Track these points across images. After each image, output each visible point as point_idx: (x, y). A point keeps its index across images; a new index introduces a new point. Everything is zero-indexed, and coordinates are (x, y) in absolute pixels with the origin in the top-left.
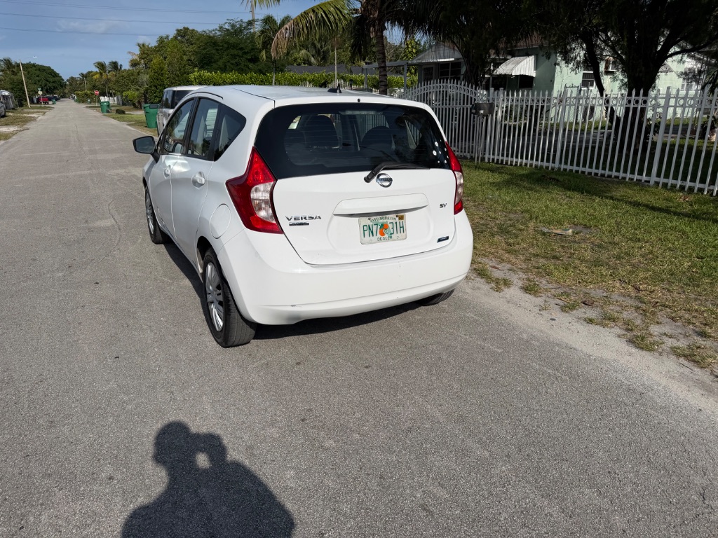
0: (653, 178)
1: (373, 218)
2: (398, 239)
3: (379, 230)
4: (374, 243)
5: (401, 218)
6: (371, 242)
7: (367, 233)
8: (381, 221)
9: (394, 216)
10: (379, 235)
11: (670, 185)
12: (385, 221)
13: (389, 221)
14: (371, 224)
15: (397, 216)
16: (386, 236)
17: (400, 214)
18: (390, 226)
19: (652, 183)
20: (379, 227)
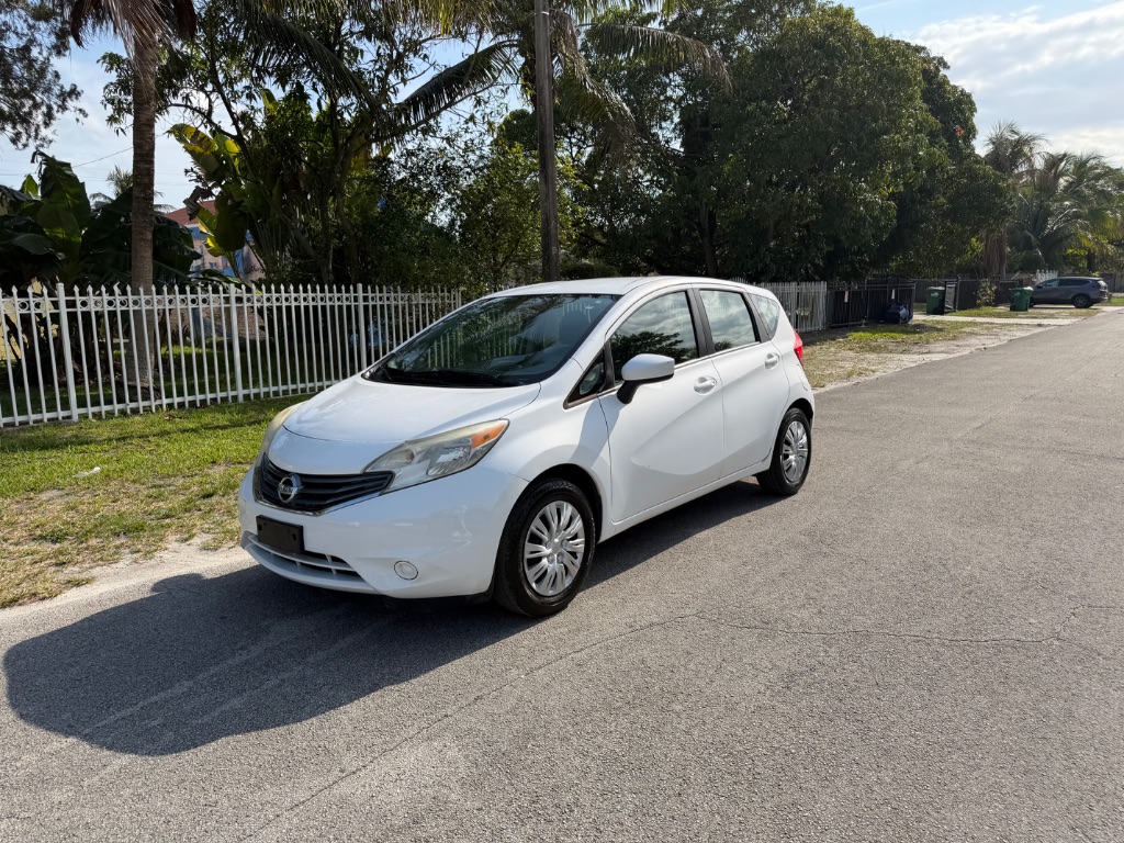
0: (76, 412)
11: (103, 414)
19: (75, 418)
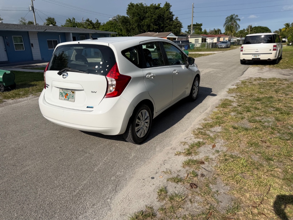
1: (64, 90)
2: (71, 101)
3: (65, 95)
4: (63, 100)
5: (73, 93)
6: (62, 99)
7: (61, 95)
8: (66, 92)
9: (70, 91)
10: (65, 98)
12: (67, 92)
13: (69, 93)
14: (63, 92)
15: (71, 92)
16: (67, 98)
17: (73, 91)
18: (69, 95)
20: (65, 94)
